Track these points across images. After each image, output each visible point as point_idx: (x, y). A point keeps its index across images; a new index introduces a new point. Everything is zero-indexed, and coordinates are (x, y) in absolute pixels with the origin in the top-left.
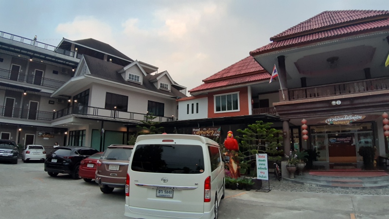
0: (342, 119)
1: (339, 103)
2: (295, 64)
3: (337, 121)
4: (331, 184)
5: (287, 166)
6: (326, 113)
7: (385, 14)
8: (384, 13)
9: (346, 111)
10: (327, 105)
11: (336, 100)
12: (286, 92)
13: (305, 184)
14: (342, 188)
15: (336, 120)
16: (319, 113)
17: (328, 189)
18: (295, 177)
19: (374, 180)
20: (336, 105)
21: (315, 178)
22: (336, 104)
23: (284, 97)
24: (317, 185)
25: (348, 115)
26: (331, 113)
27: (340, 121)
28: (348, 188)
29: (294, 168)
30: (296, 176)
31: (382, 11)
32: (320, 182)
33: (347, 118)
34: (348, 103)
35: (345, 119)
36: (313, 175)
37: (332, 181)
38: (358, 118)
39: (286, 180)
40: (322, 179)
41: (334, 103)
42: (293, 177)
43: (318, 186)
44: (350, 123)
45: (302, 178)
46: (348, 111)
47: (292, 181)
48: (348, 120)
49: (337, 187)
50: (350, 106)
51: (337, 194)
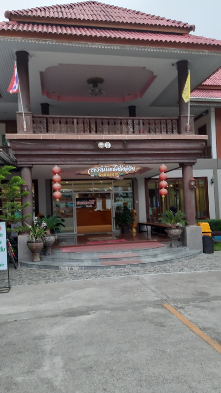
0: (110, 170)
1: (108, 145)
2: (41, 73)
3: (103, 173)
4: (99, 264)
5: (29, 242)
6: (89, 159)
7: (183, 27)
8: (181, 26)
9: (115, 159)
10: (91, 147)
11: (104, 141)
12: (29, 118)
13: (62, 267)
14: (117, 267)
15: (102, 170)
16: (80, 159)
17: (98, 271)
18: (41, 259)
19: (151, 252)
20: (105, 149)
21: (73, 256)
22: (105, 147)
23: (25, 127)
24: (81, 267)
25: (118, 164)
26: (96, 159)
27: (107, 172)
28: (124, 266)
29: (41, 245)
30: (43, 256)
31: (179, 23)
32: (83, 262)
33: (118, 169)
34: (120, 146)
35: (114, 170)
36: (69, 253)
37: (100, 259)
38: (129, 169)
39: (27, 265)
40: (84, 256)
41: (101, 145)
42: (38, 259)
43: (82, 269)
44: (120, 176)
45: (53, 260)
46: (118, 159)
47: (39, 267)
48: (118, 171)
49: (110, 266)
50: (122, 152)
51: (115, 277)
